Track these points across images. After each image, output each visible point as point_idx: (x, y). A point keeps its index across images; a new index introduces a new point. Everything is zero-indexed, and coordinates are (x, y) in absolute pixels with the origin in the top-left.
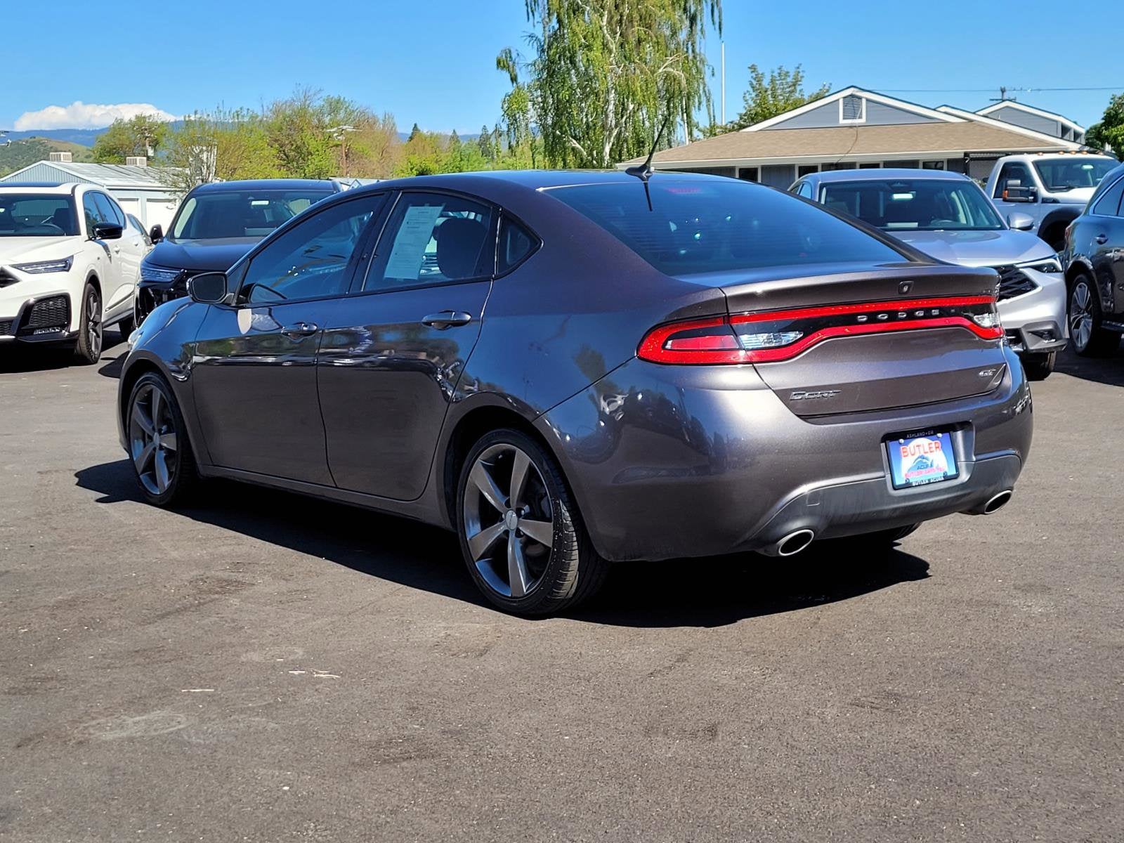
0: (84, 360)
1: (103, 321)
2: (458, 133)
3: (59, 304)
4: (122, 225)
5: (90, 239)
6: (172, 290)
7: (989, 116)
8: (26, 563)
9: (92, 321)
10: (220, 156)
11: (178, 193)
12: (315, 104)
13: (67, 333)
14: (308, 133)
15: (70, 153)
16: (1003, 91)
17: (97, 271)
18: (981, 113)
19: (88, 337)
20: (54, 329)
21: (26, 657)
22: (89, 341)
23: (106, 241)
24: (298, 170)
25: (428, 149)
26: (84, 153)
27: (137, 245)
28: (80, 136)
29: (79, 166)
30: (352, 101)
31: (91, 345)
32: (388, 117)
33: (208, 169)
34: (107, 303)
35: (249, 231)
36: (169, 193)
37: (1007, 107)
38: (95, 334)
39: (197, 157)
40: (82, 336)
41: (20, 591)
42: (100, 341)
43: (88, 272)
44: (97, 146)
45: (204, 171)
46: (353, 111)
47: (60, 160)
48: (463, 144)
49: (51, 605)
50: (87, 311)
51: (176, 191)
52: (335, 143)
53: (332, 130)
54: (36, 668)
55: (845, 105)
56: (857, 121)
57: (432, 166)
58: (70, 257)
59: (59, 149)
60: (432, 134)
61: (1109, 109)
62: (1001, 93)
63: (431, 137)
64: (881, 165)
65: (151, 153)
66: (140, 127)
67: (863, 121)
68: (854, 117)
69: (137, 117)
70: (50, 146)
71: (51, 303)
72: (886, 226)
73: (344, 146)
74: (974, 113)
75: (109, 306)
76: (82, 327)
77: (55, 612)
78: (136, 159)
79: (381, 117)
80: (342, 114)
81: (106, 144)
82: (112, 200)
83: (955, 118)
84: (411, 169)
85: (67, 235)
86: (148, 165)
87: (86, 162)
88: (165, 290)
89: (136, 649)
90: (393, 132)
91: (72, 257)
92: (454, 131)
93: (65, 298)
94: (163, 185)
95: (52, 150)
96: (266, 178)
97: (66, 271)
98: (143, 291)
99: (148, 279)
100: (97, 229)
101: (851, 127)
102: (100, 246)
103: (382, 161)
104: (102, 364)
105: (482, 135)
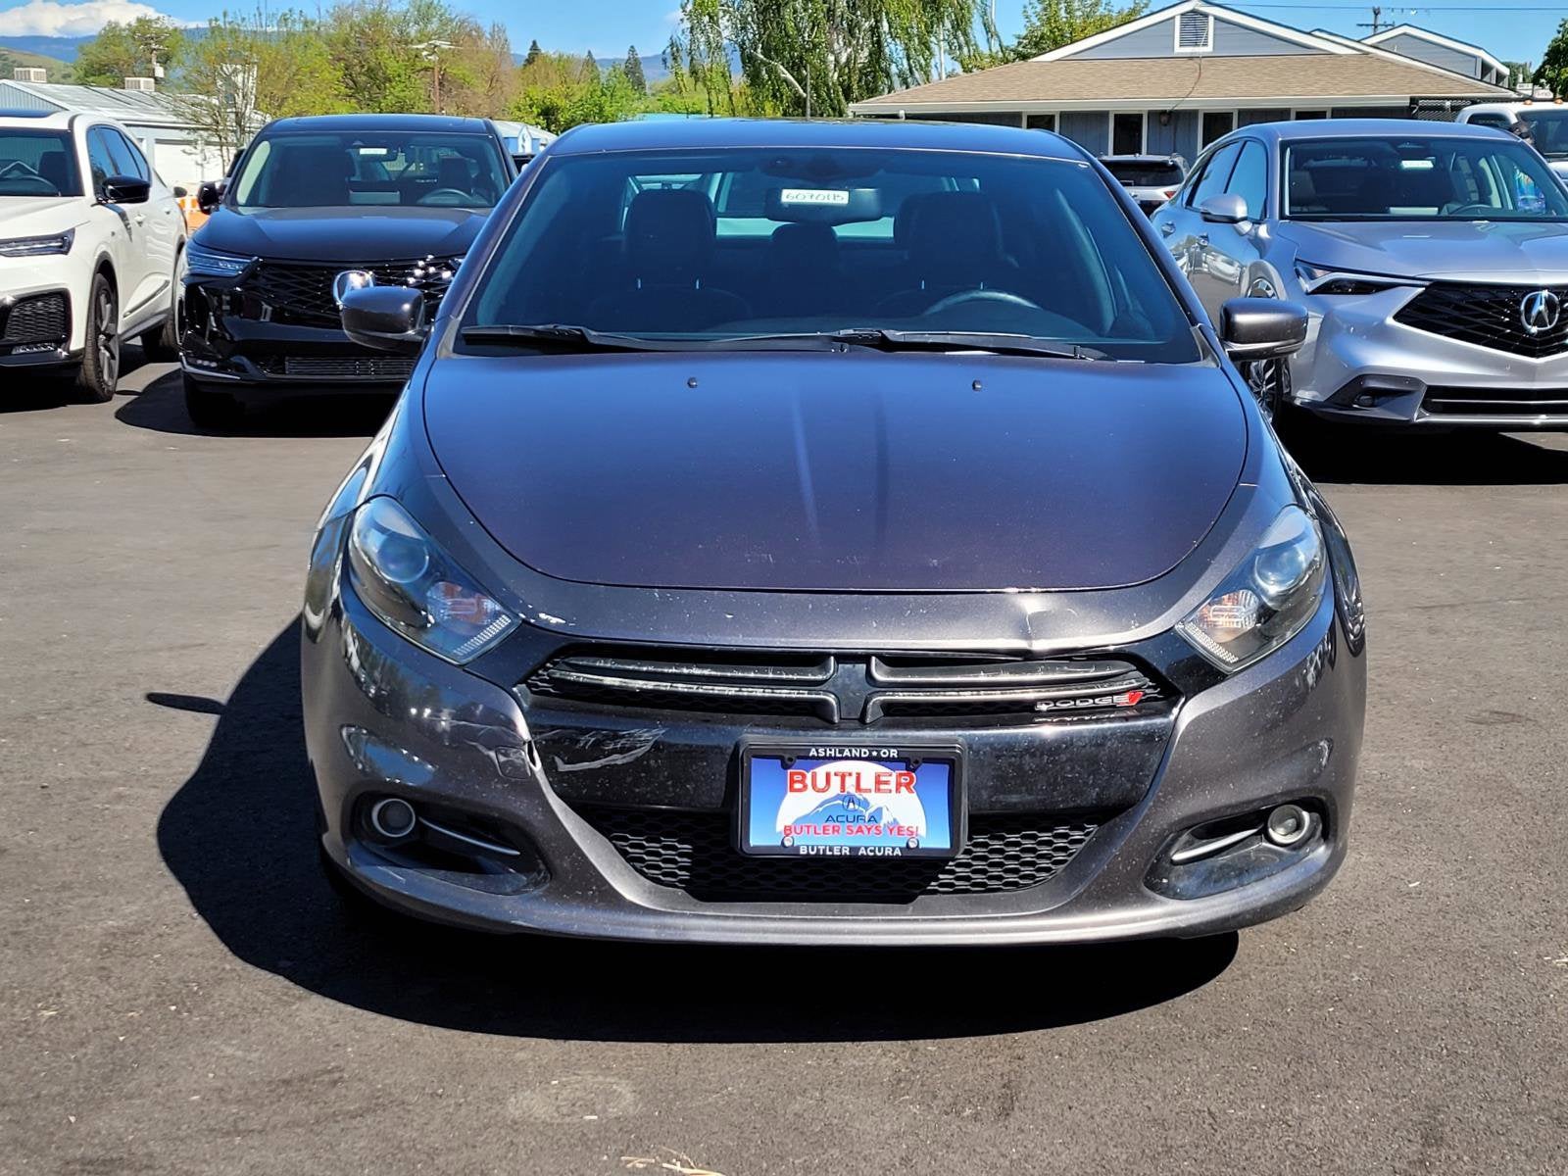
0: (92, 395)
1: (120, 331)
2: (596, 57)
3: (53, 305)
4: (146, 179)
5: (99, 203)
6: (238, 289)
7: (1381, 46)
8: (36, 830)
9: (104, 333)
10: (261, 79)
11: (202, 132)
12: (394, 9)
13: (65, 354)
14: (386, 49)
15: (44, 70)
16: (1376, 13)
17: (109, 251)
18: (1369, 41)
19: (98, 359)
20: (45, 347)
21: (59, 1094)
22: (99, 366)
23: (125, 207)
24: (370, 103)
25: (554, 77)
26: (61, 71)
27: (168, 213)
28: (55, 46)
29: (57, 89)
30: (449, 6)
31: (102, 372)
32: (498, 31)
33: (244, 97)
34: (125, 306)
35: (355, 196)
36: (187, 131)
37: (1405, 34)
38: (108, 354)
39: (227, 79)
40: (89, 356)
41: (31, 902)
42: (116, 364)
43: (98, 253)
44: (82, 60)
45: (239, 100)
46: (452, 20)
47: (29, 79)
48: (604, 73)
49: (96, 942)
50: (96, 319)
51: (199, 129)
52: (424, 65)
53: (420, 46)
54: (83, 1129)
55: (1183, 25)
56: (1200, 50)
57: (562, 103)
58: (68, 231)
59: (25, 64)
60: (561, 56)
61: (1555, 41)
62: (1373, 15)
63: (559, 61)
64: (1329, 114)
65: (160, 72)
66: (144, 35)
67: (1209, 49)
68: (1196, 45)
69: (139, 20)
70: (11, 59)
71: (40, 304)
72: (1387, 212)
73: (437, 69)
74: (1359, 42)
75: (130, 306)
76: (89, 343)
77: (107, 963)
78: (139, 82)
79: (487, 29)
80: (434, 25)
81: (94, 59)
82: (130, 140)
83: (1345, 48)
84: (531, 106)
85: (63, 196)
86: (156, 91)
87: (63, 84)
88: (226, 290)
89: (286, 1076)
90: (503, 53)
91: (73, 231)
92: (589, 52)
93: (63, 296)
94: (180, 121)
95: (16, 64)
96: (327, 113)
97: (62, 253)
98: (191, 289)
99: (198, 271)
100: (110, 187)
101: (1191, 58)
102: (116, 214)
103: (490, 94)
104: (119, 402)
105: (629, 59)
